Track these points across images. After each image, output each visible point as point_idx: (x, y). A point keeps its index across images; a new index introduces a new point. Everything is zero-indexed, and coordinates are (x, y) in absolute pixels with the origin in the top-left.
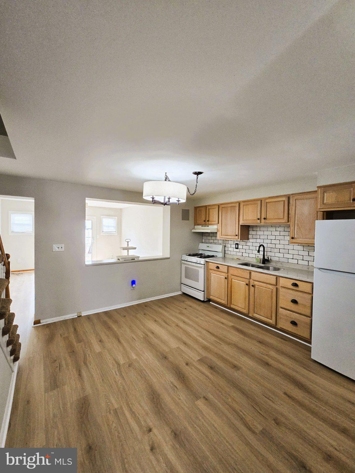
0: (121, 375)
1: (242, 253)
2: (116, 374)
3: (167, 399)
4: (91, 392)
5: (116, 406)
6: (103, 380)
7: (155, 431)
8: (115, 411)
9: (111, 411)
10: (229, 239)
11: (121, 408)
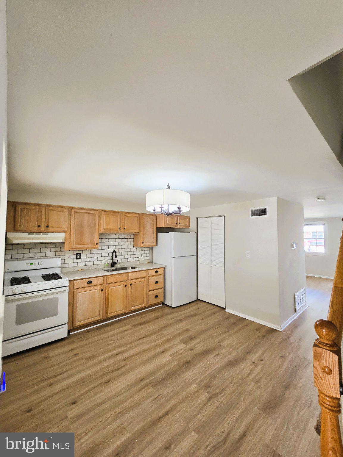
0: (222, 391)
1: (86, 262)
2: (225, 394)
3: (230, 358)
4: (255, 408)
5: (253, 384)
6: (237, 404)
7: (253, 360)
8: (257, 382)
9: (259, 385)
10: (82, 249)
11: (252, 380)
